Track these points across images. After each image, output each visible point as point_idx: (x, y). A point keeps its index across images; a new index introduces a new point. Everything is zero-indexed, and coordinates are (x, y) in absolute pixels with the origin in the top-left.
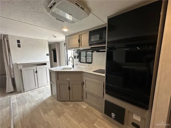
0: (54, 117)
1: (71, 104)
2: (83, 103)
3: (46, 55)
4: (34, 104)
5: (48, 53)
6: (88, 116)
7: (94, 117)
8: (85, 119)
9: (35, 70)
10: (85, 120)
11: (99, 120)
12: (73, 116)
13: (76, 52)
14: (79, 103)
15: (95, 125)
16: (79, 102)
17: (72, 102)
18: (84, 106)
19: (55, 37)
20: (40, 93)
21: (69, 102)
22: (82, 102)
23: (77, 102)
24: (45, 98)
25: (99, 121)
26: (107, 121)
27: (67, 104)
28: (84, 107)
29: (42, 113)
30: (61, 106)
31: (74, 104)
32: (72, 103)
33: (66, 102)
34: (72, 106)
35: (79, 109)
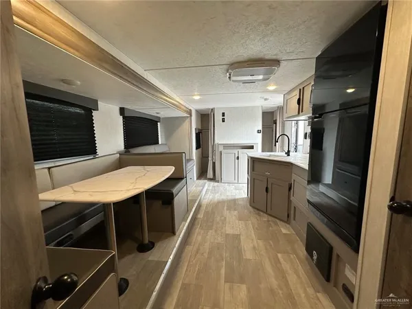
0: (234, 217)
1: (265, 218)
2: (288, 226)
3: (256, 132)
4: (224, 197)
5: (260, 128)
9: (237, 156)
12: (257, 229)
14: (280, 223)
16: (282, 222)
17: (269, 217)
19: (266, 99)
20: (236, 189)
21: (265, 215)
22: (286, 224)
23: (277, 221)
24: (237, 197)
27: (259, 215)
28: (285, 231)
29: (226, 208)
30: (250, 212)
31: (270, 219)
33: (261, 212)
35: (272, 227)
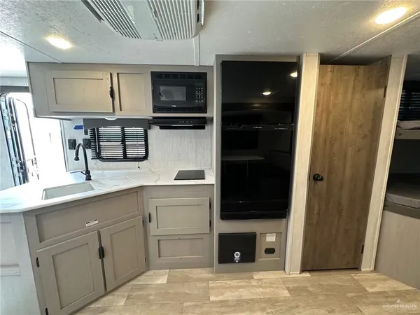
1: (117, 300)
2: (151, 273)
6: (188, 294)
7: (198, 285)
8: (185, 304)
10: (187, 307)
11: (211, 284)
13: (77, 128)
14: (141, 281)
15: (212, 299)
16: (139, 278)
17: (117, 293)
18: (160, 279)
22: (146, 274)
25: (213, 285)
26: (225, 275)
28: (163, 280)
31: (126, 294)
32: (118, 296)
33: (92, 306)
34: (122, 303)
35: (151, 295)
